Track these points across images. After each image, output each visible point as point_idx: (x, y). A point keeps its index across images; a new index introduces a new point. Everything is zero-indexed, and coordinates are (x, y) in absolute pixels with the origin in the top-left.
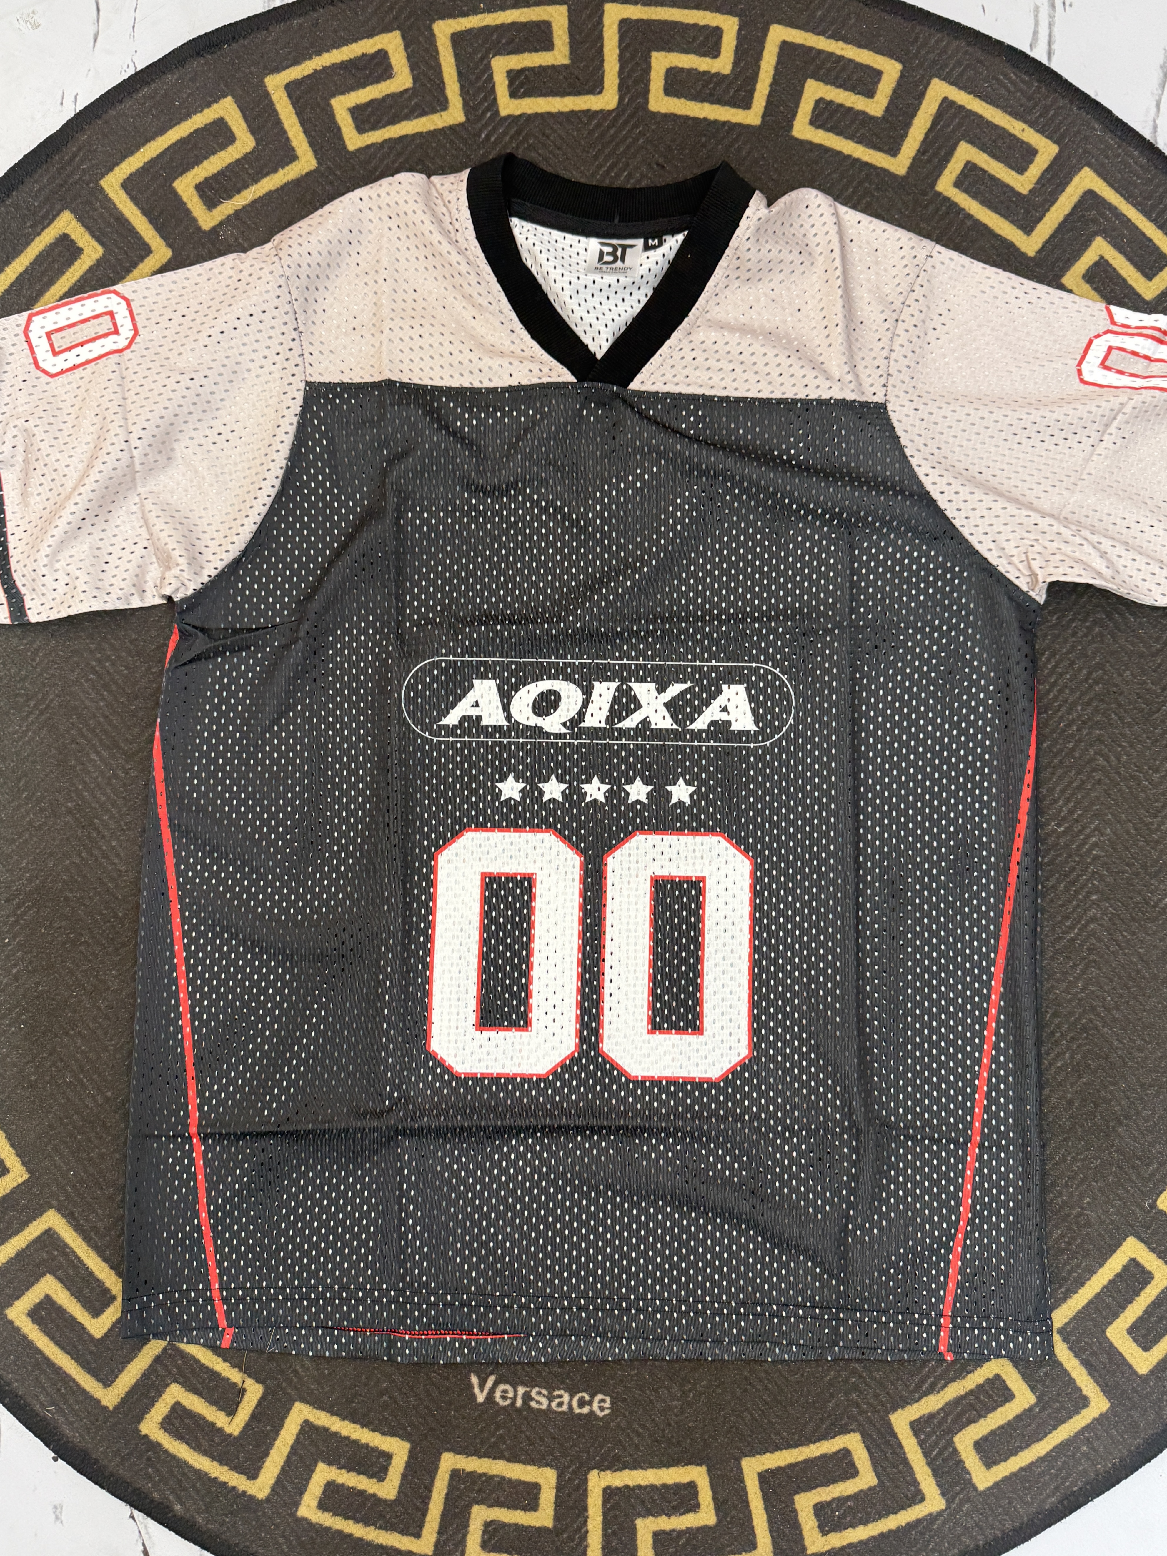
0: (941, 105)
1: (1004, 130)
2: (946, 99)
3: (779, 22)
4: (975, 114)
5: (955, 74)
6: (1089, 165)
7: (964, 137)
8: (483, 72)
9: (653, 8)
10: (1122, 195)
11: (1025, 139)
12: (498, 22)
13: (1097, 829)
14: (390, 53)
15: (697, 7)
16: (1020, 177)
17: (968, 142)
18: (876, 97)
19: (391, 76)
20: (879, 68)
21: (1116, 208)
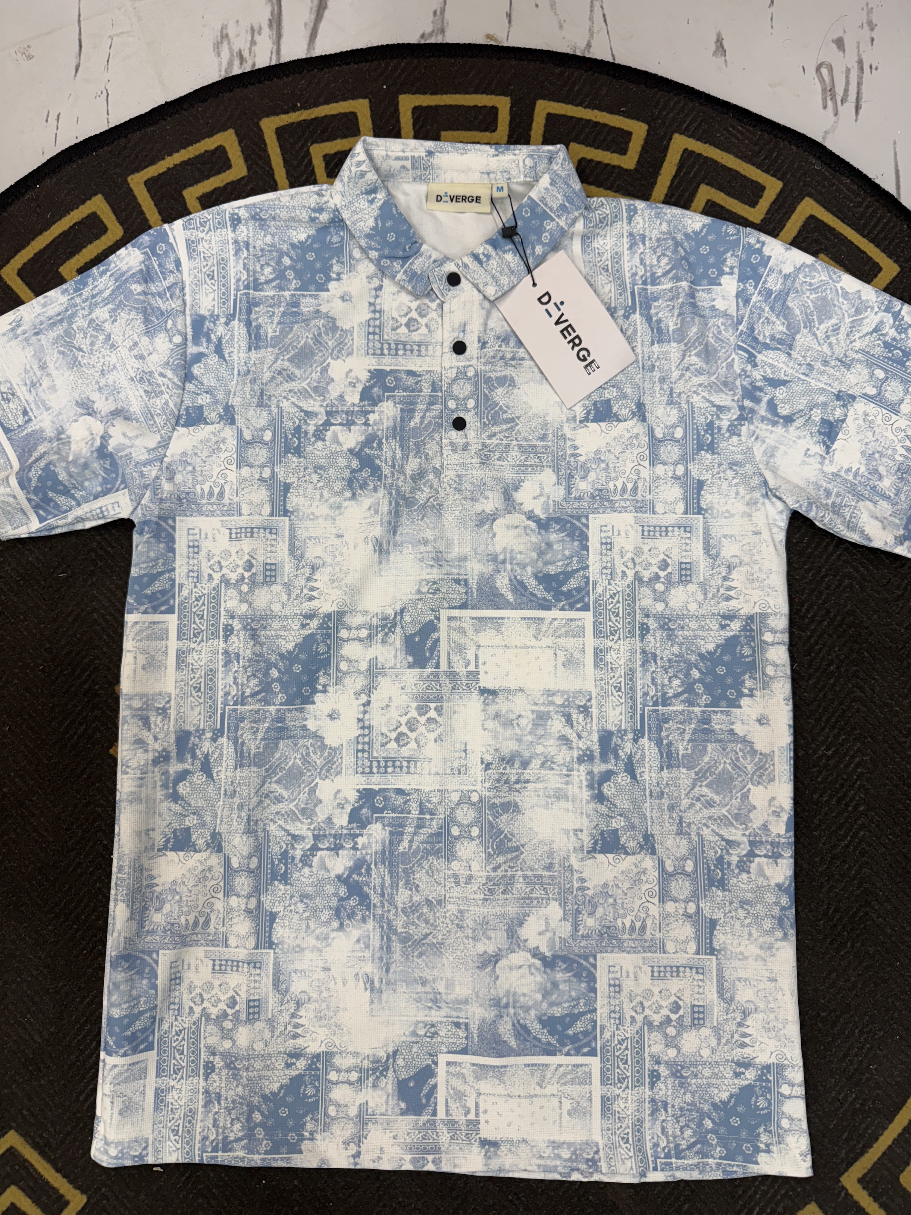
0: (682, 156)
1: (736, 171)
2: (686, 150)
3: (544, 98)
4: (712, 160)
5: (692, 128)
6: (810, 195)
7: (703, 181)
8: (303, 158)
9: (439, 96)
10: (838, 218)
11: (754, 179)
12: (313, 117)
13: (860, 750)
14: (227, 148)
15: (476, 92)
16: (752, 209)
17: (707, 184)
18: (629, 153)
19: (230, 167)
20: (629, 129)
21: (834, 229)
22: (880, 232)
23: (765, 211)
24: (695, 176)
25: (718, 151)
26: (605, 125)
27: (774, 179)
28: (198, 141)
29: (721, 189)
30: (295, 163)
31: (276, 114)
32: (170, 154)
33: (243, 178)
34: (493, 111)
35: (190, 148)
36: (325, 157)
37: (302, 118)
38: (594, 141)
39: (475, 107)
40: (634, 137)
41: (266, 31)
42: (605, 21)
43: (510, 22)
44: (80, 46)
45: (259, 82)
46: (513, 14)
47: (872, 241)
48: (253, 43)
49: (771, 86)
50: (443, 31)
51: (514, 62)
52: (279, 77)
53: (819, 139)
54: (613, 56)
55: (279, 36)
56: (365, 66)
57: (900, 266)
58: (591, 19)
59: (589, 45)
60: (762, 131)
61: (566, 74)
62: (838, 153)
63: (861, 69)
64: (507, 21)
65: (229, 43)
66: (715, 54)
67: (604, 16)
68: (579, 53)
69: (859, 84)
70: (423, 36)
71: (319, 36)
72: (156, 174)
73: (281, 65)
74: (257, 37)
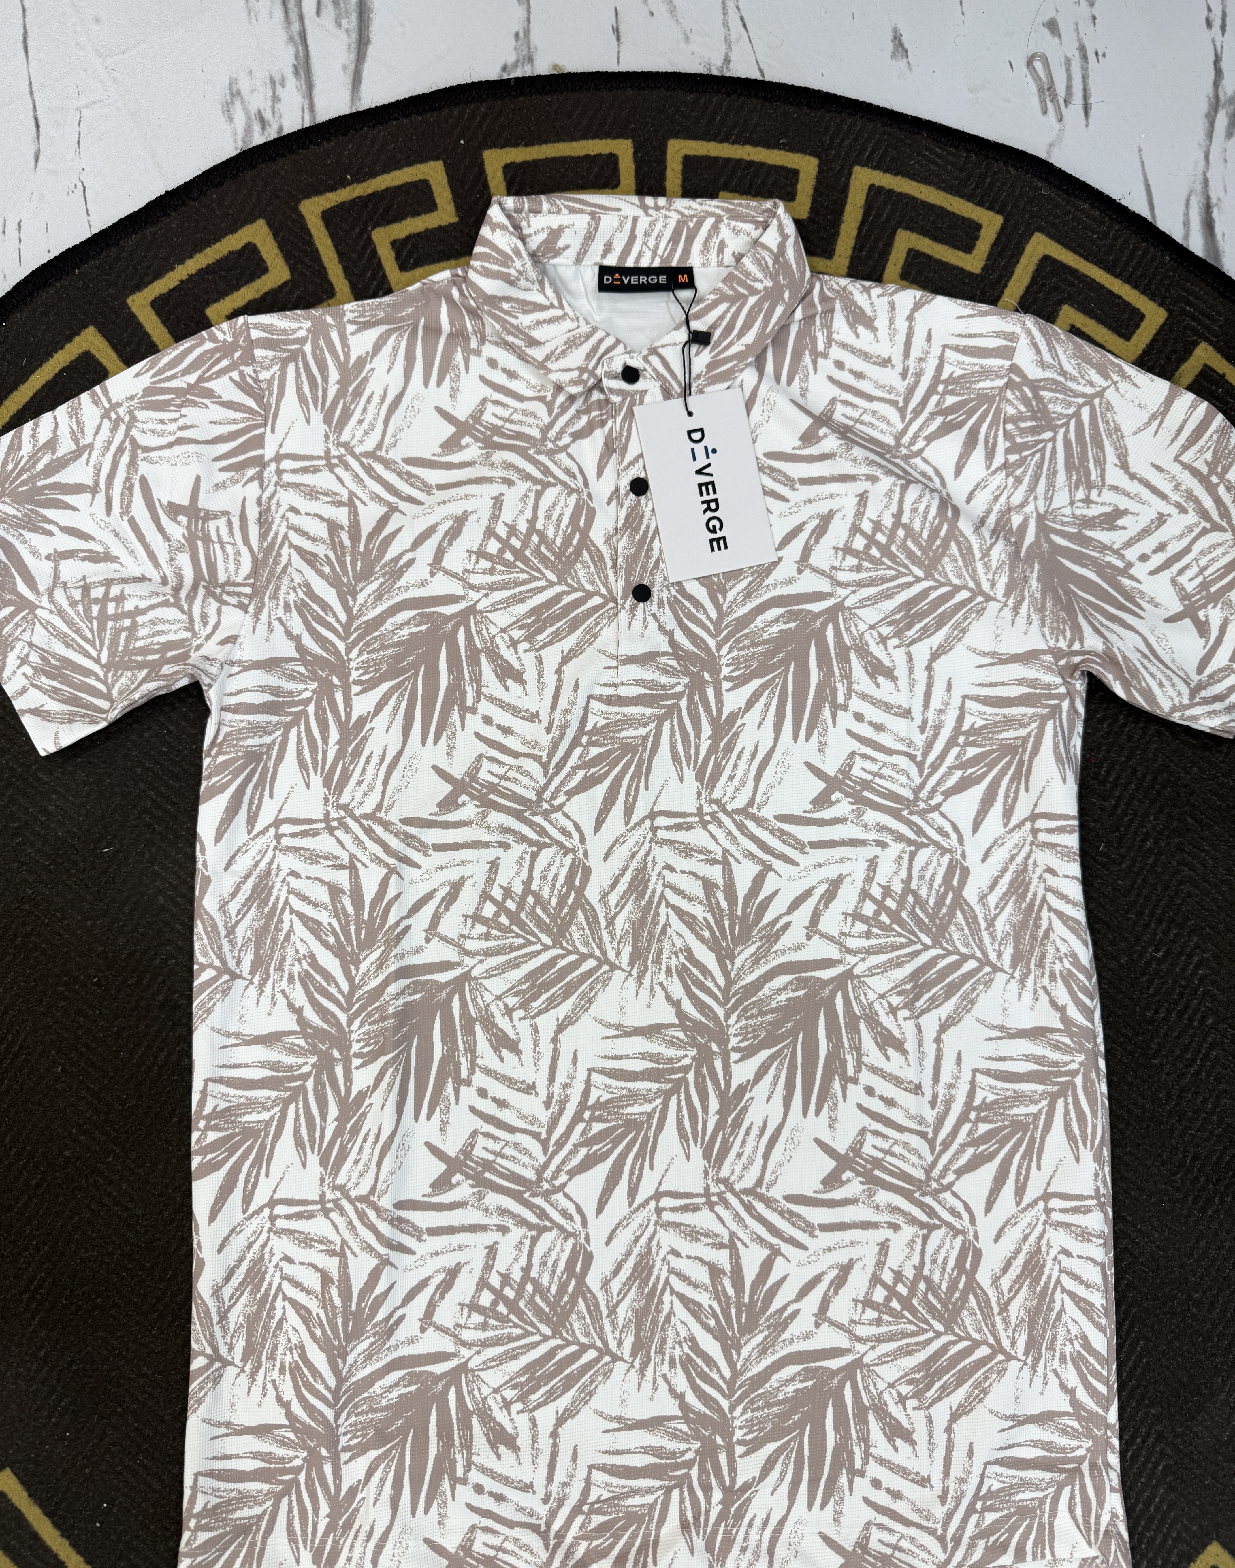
0: (868, 195)
2: (872, 187)
3: (676, 136)
4: (907, 196)
6: (1041, 230)
7: (900, 225)
8: (364, 248)
9: (537, 147)
10: (1081, 255)
11: (966, 215)
12: (370, 191)
13: (1197, 946)
14: (259, 245)
15: (585, 137)
16: (968, 256)
17: (906, 228)
18: (798, 198)
19: (265, 270)
20: (794, 166)
21: (1077, 271)
22: (1136, 269)
23: (984, 256)
24: (888, 220)
25: (914, 183)
26: (762, 165)
27: (991, 214)
28: (217, 240)
29: (924, 232)
30: (354, 256)
31: (318, 192)
32: (181, 262)
33: (285, 284)
34: (612, 160)
35: (208, 251)
36: (394, 243)
37: (356, 194)
38: (751, 186)
39: (587, 157)
40: (802, 176)
41: (291, 82)
42: (744, 26)
43: (618, 39)
44: (38, 126)
45: (292, 152)
46: (621, 28)
47: (1127, 281)
48: (276, 99)
49: (972, 91)
50: (530, 59)
51: (630, 92)
52: (317, 144)
53: (1043, 155)
54: (761, 71)
55: (310, 86)
56: (431, 117)
57: (1168, 310)
58: (725, 24)
59: (727, 60)
60: (968, 151)
61: (702, 101)
62: (1069, 171)
63: (1085, 57)
64: (614, 38)
65: (243, 102)
66: (894, 55)
67: (742, 19)
68: (715, 72)
69: (1085, 78)
70: (504, 68)
71: (364, 82)
72: (165, 290)
73: (318, 126)
74: (280, 91)
